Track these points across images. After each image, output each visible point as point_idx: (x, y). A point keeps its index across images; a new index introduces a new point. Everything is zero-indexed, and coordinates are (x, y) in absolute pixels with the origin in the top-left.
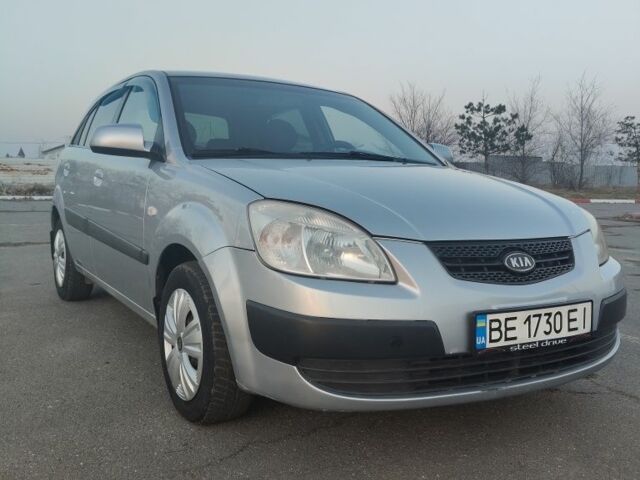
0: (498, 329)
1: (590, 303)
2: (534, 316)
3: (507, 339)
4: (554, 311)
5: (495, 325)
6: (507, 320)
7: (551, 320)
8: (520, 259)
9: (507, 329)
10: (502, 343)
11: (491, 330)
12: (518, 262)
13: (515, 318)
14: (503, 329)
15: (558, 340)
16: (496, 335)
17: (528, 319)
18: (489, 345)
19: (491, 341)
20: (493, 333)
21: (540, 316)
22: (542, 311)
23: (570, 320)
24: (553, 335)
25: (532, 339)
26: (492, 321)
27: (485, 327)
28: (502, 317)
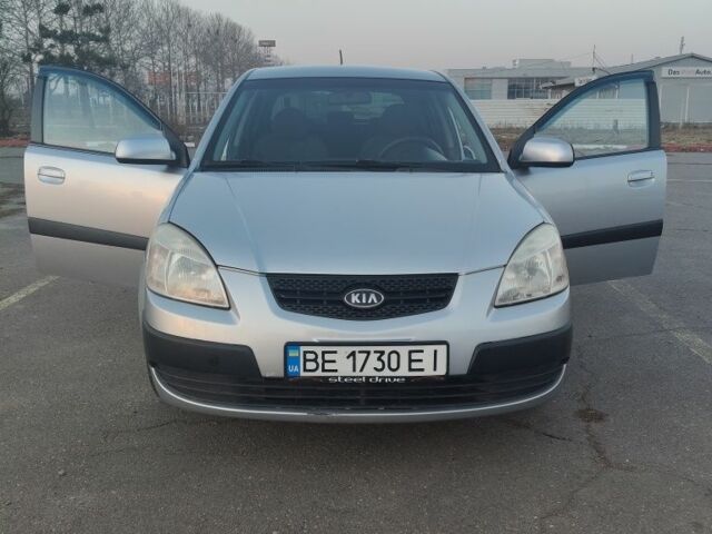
0: (315, 360)
1: (444, 347)
2: (360, 352)
3: (324, 370)
4: (387, 349)
5: (311, 356)
6: (324, 353)
7: (385, 358)
8: (364, 295)
9: (324, 361)
10: (319, 373)
11: (306, 360)
12: (360, 298)
13: (335, 352)
14: (320, 360)
15: (392, 378)
16: (311, 365)
17: (353, 354)
18: (303, 374)
19: (305, 370)
20: (308, 363)
21: (368, 353)
22: (372, 349)
23: (411, 361)
24: (387, 372)
25: (358, 373)
26: (305, 353)
27: (299, 357)
28: (319, 350)
